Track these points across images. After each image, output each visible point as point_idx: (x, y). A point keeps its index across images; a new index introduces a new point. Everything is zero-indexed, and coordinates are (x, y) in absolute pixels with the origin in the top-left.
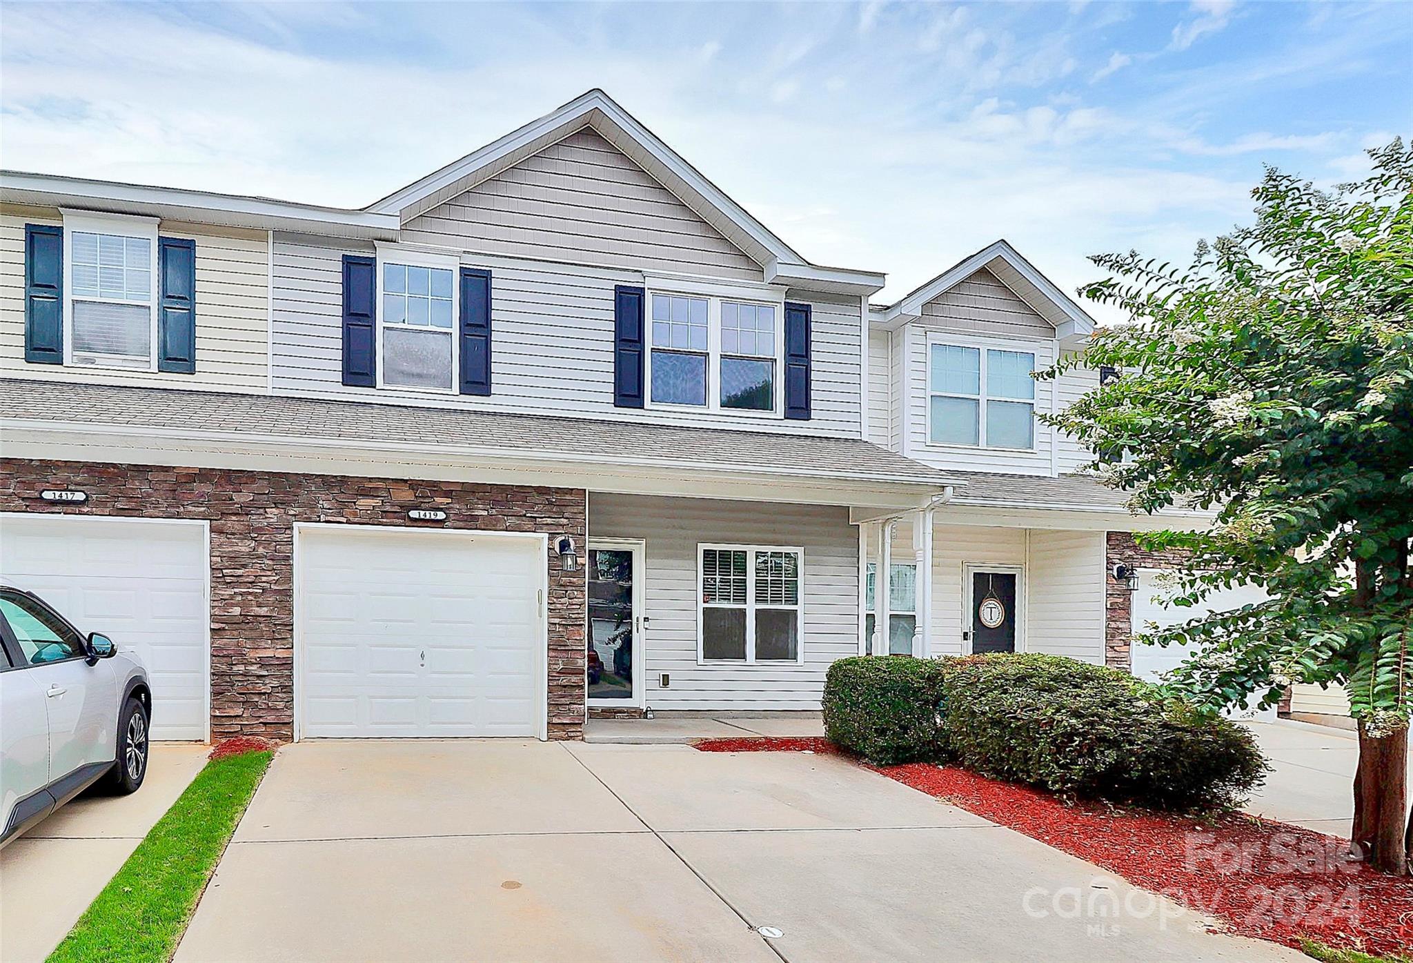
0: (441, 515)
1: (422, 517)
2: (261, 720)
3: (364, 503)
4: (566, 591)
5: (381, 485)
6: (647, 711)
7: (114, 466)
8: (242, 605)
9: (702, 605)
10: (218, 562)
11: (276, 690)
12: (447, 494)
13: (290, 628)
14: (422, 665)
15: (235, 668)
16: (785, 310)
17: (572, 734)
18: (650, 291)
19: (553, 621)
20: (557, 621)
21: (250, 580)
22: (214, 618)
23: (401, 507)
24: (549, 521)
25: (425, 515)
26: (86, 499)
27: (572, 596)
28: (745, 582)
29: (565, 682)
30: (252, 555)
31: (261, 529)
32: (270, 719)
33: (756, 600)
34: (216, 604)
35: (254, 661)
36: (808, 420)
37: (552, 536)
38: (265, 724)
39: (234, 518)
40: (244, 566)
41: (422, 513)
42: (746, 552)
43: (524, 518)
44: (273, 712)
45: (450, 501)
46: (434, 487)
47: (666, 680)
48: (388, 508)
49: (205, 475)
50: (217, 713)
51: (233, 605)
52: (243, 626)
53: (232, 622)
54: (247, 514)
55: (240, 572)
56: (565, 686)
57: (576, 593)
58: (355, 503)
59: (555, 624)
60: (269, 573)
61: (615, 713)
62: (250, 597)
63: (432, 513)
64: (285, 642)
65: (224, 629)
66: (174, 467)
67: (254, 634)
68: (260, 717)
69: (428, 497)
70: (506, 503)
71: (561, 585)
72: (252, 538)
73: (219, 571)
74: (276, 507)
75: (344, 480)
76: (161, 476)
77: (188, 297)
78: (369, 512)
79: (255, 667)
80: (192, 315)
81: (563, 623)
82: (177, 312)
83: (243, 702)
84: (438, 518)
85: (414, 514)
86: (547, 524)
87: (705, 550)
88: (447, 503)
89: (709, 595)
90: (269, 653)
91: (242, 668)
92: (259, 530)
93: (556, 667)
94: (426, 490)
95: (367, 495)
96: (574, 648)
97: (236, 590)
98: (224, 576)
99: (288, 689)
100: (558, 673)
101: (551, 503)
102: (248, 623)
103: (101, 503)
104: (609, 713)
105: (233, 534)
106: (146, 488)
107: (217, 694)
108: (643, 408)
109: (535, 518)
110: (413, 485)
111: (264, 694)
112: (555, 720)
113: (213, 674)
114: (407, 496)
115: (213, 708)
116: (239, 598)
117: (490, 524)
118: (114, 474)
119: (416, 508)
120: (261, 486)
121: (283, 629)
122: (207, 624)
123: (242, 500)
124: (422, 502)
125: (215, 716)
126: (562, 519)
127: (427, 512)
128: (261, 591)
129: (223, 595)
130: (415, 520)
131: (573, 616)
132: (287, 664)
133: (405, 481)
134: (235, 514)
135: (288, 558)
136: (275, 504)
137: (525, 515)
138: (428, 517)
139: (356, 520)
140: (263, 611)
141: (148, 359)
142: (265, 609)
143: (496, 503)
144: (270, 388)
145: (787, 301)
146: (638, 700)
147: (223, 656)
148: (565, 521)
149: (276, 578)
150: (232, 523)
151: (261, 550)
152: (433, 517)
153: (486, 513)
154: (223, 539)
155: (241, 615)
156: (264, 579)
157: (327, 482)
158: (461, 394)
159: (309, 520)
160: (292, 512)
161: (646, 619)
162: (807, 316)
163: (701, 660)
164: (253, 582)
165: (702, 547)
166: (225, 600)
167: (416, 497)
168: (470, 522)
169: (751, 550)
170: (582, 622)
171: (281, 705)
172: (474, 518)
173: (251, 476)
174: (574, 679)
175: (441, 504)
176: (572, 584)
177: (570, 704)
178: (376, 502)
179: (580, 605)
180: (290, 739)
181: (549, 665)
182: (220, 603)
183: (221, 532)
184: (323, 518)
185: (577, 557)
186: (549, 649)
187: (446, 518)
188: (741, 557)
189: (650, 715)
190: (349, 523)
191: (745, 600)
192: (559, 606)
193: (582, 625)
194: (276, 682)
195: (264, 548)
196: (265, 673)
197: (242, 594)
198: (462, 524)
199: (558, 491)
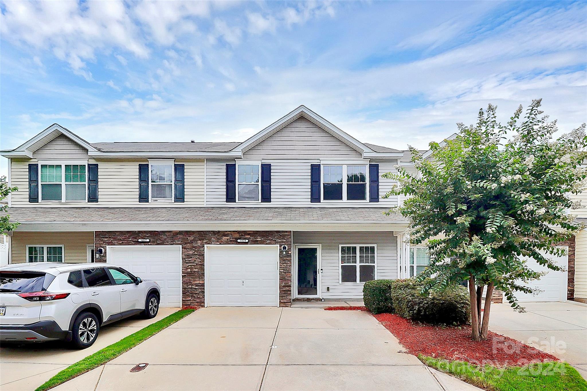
0: (247, 241)
1: (241, 241)
3: (225, 238)
4: (285, 262)
5: (229, 233)
6: (322, 299)
7: (157, 231)
8: (191, 269)
9: (341, 265)
10: (184, 257)
11: (201, 292)
12: (249, 234)
13: (203, 275)
14: (243, 285)
15: (189, 286)
16: (369, 166)
17: (287, 305)
18: (322, 165)
19: (281, 271)
20: (282, 271)
21: (193, 261)
22: (183, 273)
23: (235, 239)
24: (280, 241)
25: (242, 241)
26: (150, 241)
28: (356, 257)
29: (284, 289)
30: (194, 254)
31: (196, 247)
32: (198, 301)
33: (360, 262)
34: (183, 268)
35: (194, 284)
36: (378, 202)
37: (280, 246)
38: (197, 302)
39: (188, 244)
40: (191, 258)
41: (241, 240)
42: (356, 247)
43: (272, 240)
44: (199, 299)
45: (250, 236)
46: (245, 233)
47: (328, 289)
48: (231, 240)
49: (181, 233)
50: (184, 299)
51: (188, 269)
53: (188, 273)
54: (192, 243)
55: (190, 259)
56: (285, 291)
57: (288, 262)
58: (222, 238)
59: (282, 272)
60: (198, 259)
62: (193, 266)
63: (244, 240)
64: (202, 279)
65: (185, 275)
66: (172, 231)
67: (194, 277)
68: (196, 300)
69: (243, 236)
70: (267, 236)
71: (284, 260)
72: (194, 250)
73: (184, 259)
74: (200, 241)
75: (219, 232)
76: (169, 234)
77: (182, 180)
78: (226, 241)
79: (194, 286)
80: (184, 185)
81: (284, 271)
82: (179, 184)
83: (191, 296)
84: (246, 241)
85: (239, 241)
86: (279, 242)
87: (342, 247)
89: (343, 261)
90: (198, 282)
91: (191, 286)
92: (195, 247)
93: (282, 285)
94: (243, 234)
95: (226, 236)
96: (288, 279)
97: (189, 264)
98: (186, 261)
99: (204, 292)
100: (283, 287)
101: (280, 235)
102: (192, 274)
103: (153, 242)
104: (309, 300)
105: (188, 249)
106: (165, 237)
107: (184, 294)
108: (320, 202)
109: (276, 240)
110: (239, 232)
111: (197, 293)
112: (282, 301)
113: (183, 288)
114: (237, 236)
115: (183, 298)
116: (190, 267)
117: (262, 243)
118: (157, 233)
119: (239, 239)
120: (196, 235)
121: (202, 275)
122: (181, 274)
123: (190, 239)
125: (183, 300)
128: (196, 264)
130: (239, 242)
131: (287, 269)
132: (203, 285)
133: (236, 231)
134: (188, 243)
135: (203, 255)
137: (272, 239)
138: (243, 241)
139: (222, 243)
141: (171, 199)
142: (197, 269)
143: (263, 236)
144: (205, 205)
145: (370, 163)
146: (319, 295)
147: (186, 283)
148: (285, 241)
149: (200, 261)
150: (188, 246)
151: (196, 253)
152: (244, 241)
153: (260, 239)
154: (185, 250)
155: (190, 271)
156: (197, 261)
157: (214, 233)
158: (261, 202)
159: (209, 244)
160: (204, 242)
161: (322, 270)
162: (377, 167)
163: (340, 282)
165: (340, 246)
166: (186, 267)
167: (240, 236)
168: (256, 242)
169: (358, 246)
170: (290, 271)
171: (201, 297)
173: (193, 232)
174: (287, 288)
175: (247, 237)
176: (287, 260)
177: (287, 296)
178: (229, 238)
179: (290, 266)
180: (204, 306)
181: (280, 284)
182: (185, 268)
183: (185, 248)
184: (213, 243)
185: (288, 251)
186: (280, 280)
187: (248, 241)
188: (354, 249)
189: (323, 300)
190: (220, 244)
191: (356, 262)
192: (283, 266)
193: (290, 272)
194: (200, 290)
195: (197, 252)
196: (197, 288)
197: (191, 265)
198: (253, 243)
199: (283, 232)
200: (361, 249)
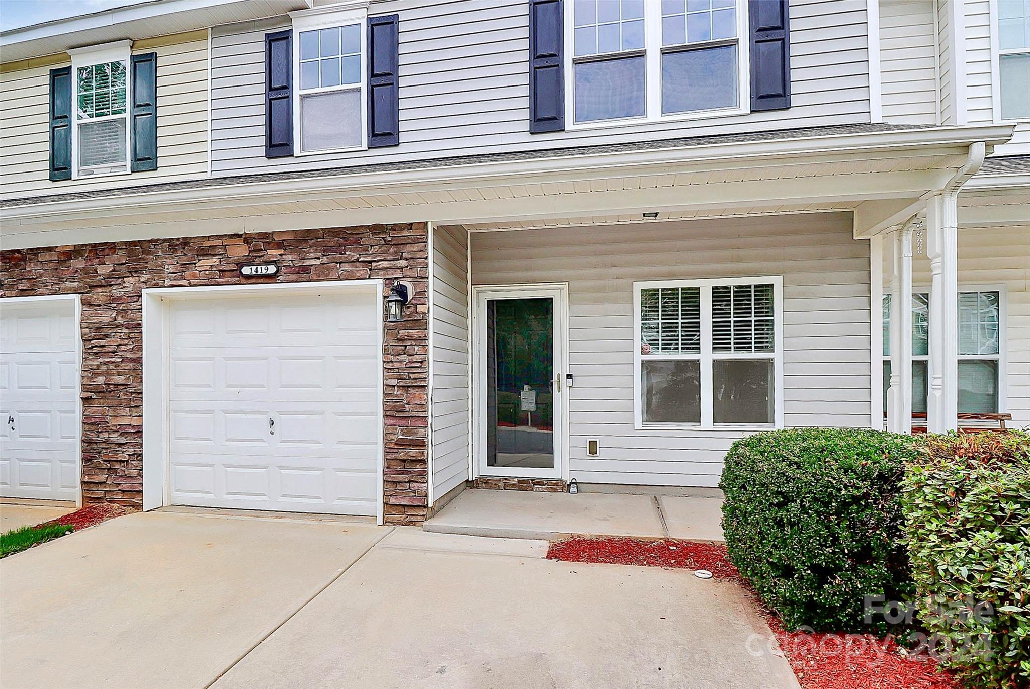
0: (272, 269)
1: (254, 273)
2: (120, 488)
3: (205, 263)
4: (406, 346)
5: (218, 242)
6: (571, 483)
8: (107, 374)
9: (639, 357)
10: (87, 334)
11: (132, 458)
12: (279, 245)
13: (140, 396)
14: (272, 433)
15: (101, 436)
17: (413, 519)
19: (389, 382)
20: (394, 382)
21: (110, 349)
22: (84, 388)
23: (237, 264)
24: (385, 264)
25: (256, 270)
27: (411, 352)
28: (699, 327)
29: (401, 456)
30: (114, 325)
31: (118, 298)
32: (126, 487)
33: (714, 348)
34: (86, 374)
35: (114, 428)
36: (786, 109)
37: (388, 281)
38: (123, 491)
39: (99, 290)
40: (106, 336)
41: (254, 268)
42: (699, 288)
43: (358, 264)
44: (129, 479)
45: (281, 252)
46: (267, 239)
47: (593, 448)
48: (224, 267)
49: (77, 251)
50: (87, 479)
51: (98, 375)
52: (108, 395)
53: (98, 390)
54: (109, 286)
55: (102, 342)
56: (404, 461)
57: (417, 348)
58: (195, 263)
59: (394, 386)
60: (125, 342)
61: (534, 485)
62: (111, 367)
63: (263, 267)
64: (137, 410)
65: (90, 398)
66: (57, 247)
67: (115, 402)
68: (120, 485)
69: (260, 250)
70: (340, 249)
71: (399, 340)
72: (114, 309)
73: (88, 343)
74: (131, 276)
75: (185, 242)
76: (49, 257)
77: (151, 103)
78: (207, 272)
79: (116, 435)
80: (154, 118)
81: (401, 384)
82: (144, 118)
83: (108, 470)
84: (269, 272)
85: (246, 270)
86: (383, 268)
87: (643, 290)
88: (281, 255)
89: (649, 344)
90: (126, 421)
91: (105, 435)
93: (393, 437)
94: (260, 244)
95: (207, 255)
96: (414, 414)
97: (101, 360)
98: (93, 347)
99: (140, 458)
100: (396, 444)
101: (387, 243)
102: (109, 392)
104: (524, 485)
105: (99, 305)
106: (38, 268)
107: (87, 459)
108: (563, 131)
109: (370, 262)
110: (247, 239)
111: (123, 462)
112: (393, 501)
113: (83, 441)
114: (241, 251)
115: (84, 474)
116: (104, 368)
117: (323, 274)
118: (16, 258)
119: (249, 264)
120: (121, 256)
121: (136, 398)
122: (77, 393)
123: (104, 272)
124: (256, 257)
125: (86, 483)
126: (400, 261)
127: (259, 267)
128: (121, 359)
129: (91, 365)
130: (246, 276)
131: (412, 376)
132: (139, 432)
133: (240, 236)
134: (101, 286)
135: (139, 326)
136: (130, 272)
137: (357, 260)
138: (259, 272)
139: (196, 282)
140: (121, 380)
141: (125, 164)
142: (123, 377)
143: (328, 249)
144: (209, 172)
146: (561, 470)
147: (93, 424)
148: (403, 263)
149: (132, 347)
150: (99, 295)
151: (120, 320)
152: (264, 272)
153: (318, 262)
154: (91, 311)
155: (105, 384)
156: (123, 348)
157: (176, 246)
158: (369, 148)
159: (157, 286)
160: (142, 280)
161: (569, 376)
163: (638, 424)
164: (116, 352)
165: (639, 286)
166: (93, 369)
167: (250, 251)
168: (302, 273)
169: (706, 286)
170: (423, 384)
171: (134, 473)
172: (305, 269)
173: (112, 247)
174: (413, 452)
175: (273, 256)
176: (411, 338)
177: (410, 482)
178: (214, 261)
179: (422, 362)
180: (139, 507)
181: (385, 435)
182: (90, 372)
183: (90, 305)
184: (168, 282)
185: (416, 305)
186: (386, 416)
187: (277, 271)
188: (692, 295)
189: (573, 489)
190: (190, 285)
191: (699, 348)
192: (397, 365)
193: (424, 386)
194: (131, 450)
195: (122, 317)
196: (123, 441)
197: (105, 363)
198: (294, 277)
199: (395, 227)
200: (719, 294)
